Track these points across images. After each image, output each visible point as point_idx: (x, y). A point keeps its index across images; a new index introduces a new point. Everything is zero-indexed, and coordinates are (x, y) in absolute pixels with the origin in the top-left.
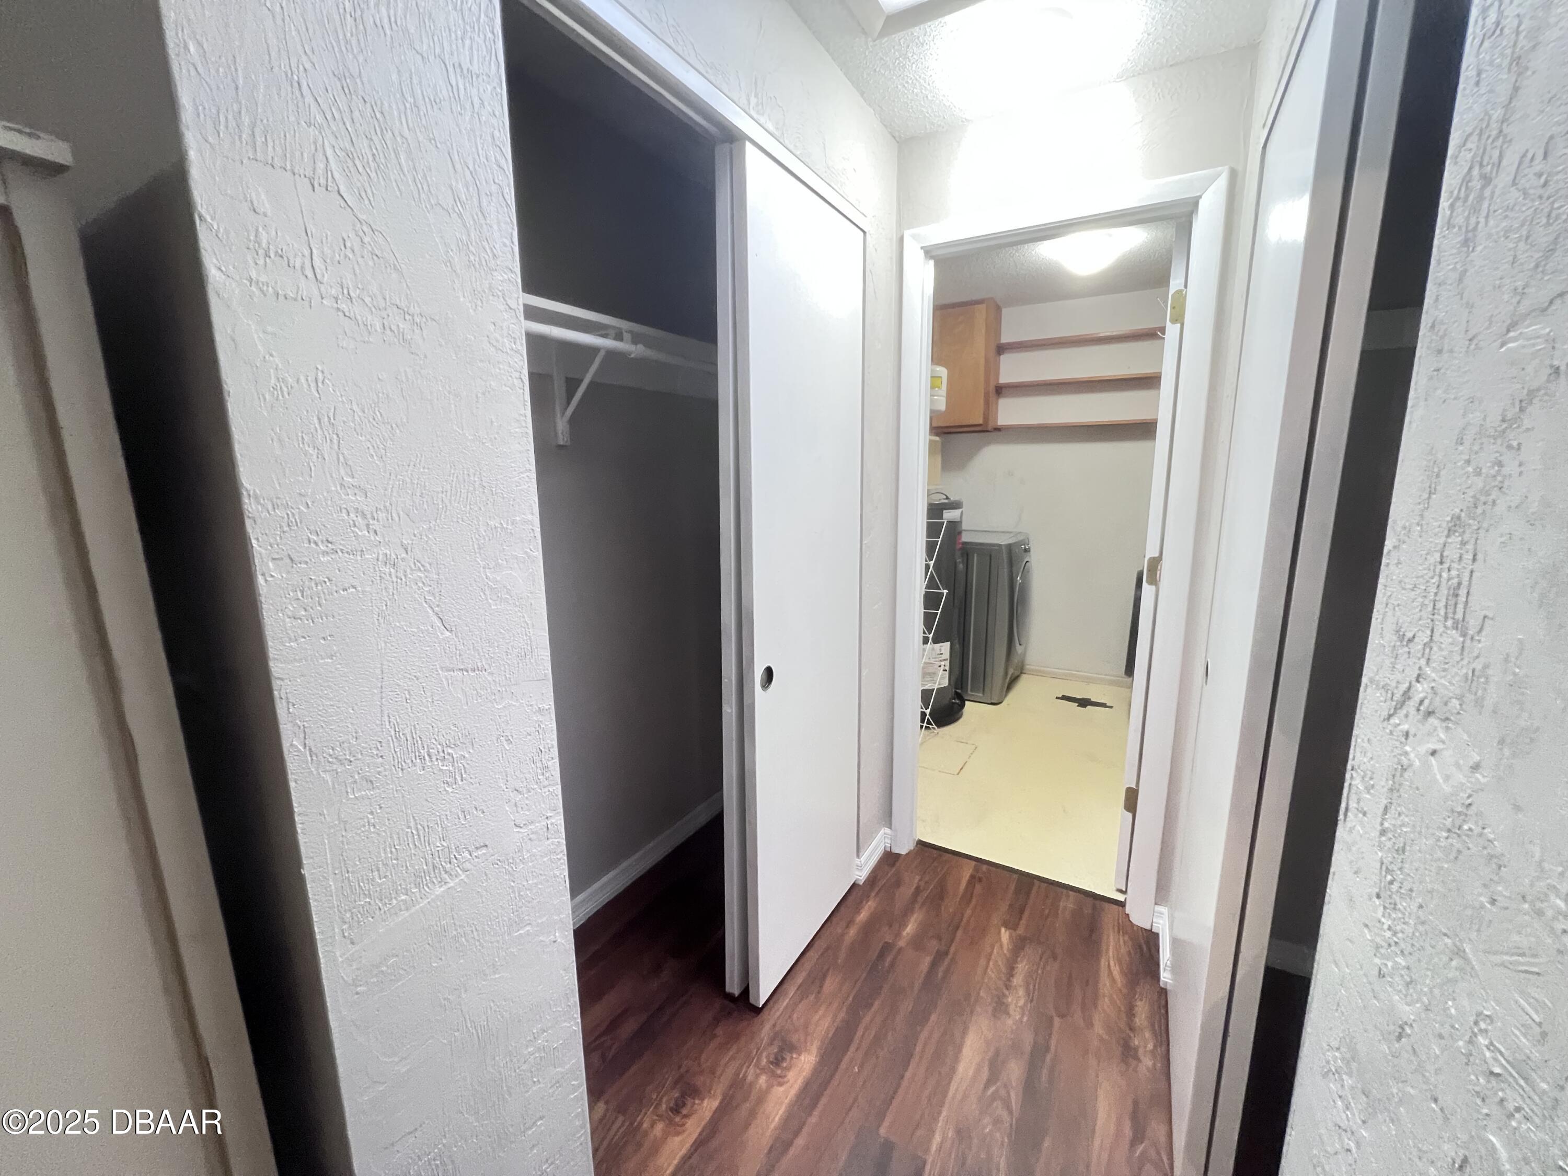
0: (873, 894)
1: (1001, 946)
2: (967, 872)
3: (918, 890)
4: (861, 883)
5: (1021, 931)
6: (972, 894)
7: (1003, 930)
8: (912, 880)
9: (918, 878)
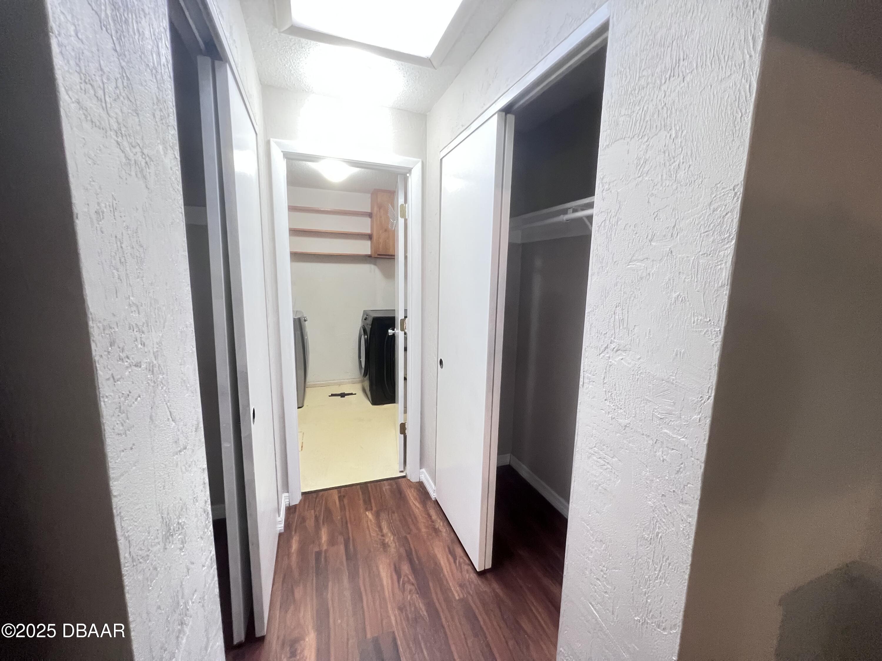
0: (293, 533)
1: (371, 521)
2: (335, 496)
3: (317, 518)
4: (283, 531)
5: (374, 509)
6: (344, 505)
7: (367, 513)
8: (310, 515)
9: (313, 511)
